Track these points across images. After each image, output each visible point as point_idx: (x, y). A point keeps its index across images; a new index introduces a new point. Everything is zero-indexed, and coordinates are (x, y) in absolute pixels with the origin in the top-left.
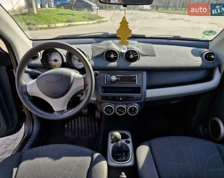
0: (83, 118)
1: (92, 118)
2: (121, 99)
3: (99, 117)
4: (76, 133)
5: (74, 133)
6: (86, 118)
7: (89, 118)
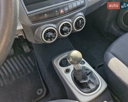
0: (11, 59)
1: (22, 55)
2: (62, 11)
3: (29, 50)
4: (13, 77)
5: (10, 79)
6: (15, 58)
7: (19, 56)
